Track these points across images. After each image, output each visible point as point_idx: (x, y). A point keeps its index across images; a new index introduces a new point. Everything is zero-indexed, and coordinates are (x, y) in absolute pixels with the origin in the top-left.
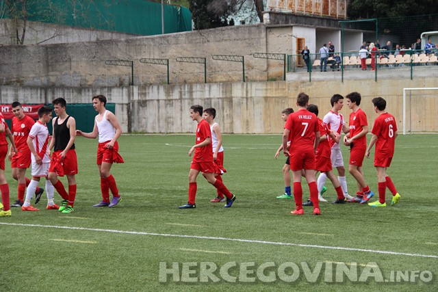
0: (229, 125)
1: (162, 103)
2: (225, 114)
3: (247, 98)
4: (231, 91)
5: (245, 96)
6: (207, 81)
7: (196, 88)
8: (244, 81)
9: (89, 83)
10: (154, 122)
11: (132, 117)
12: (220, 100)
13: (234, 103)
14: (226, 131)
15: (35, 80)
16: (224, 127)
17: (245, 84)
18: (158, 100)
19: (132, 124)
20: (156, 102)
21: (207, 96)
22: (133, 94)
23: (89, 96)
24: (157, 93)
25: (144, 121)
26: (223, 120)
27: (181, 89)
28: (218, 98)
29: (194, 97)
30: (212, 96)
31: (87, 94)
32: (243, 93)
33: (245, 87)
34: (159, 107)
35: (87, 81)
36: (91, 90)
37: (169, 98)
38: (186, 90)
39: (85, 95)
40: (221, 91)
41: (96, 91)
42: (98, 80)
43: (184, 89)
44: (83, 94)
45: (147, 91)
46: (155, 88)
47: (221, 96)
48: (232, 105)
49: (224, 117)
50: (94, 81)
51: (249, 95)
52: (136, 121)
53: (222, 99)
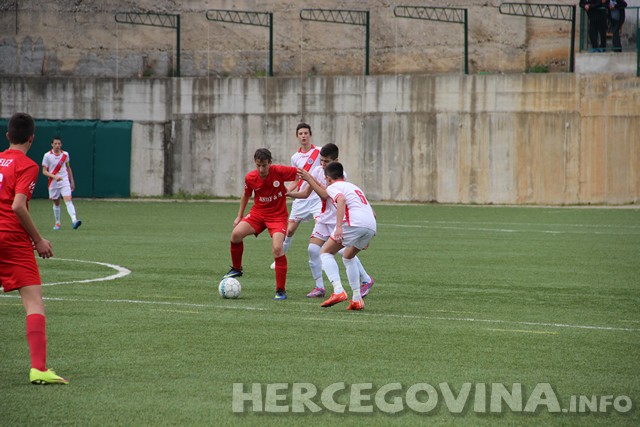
0: (425, 181)
1: (254, 123)
2: (416, 153)
3: (474, 116)
4: (433, 97)
5: (468, 108)
6: (371, 69)
7: (344, 87)
8: (467, 72)
9: (63, 69)
10: (231, 171)
11: (176, 156)
12: (404, 117)
13: (439, 126)
14: (416, 197)
16: (412, 185)
17: (470, 78)
18: (244, 116)
19: (176, 175)
20: (238, 121)
21: (370, 107)
22: (179, 99)
23: (64, 100)
24: (241, 98)
25: (205, 167)
26: (411, 169)
27: (304, 88)
28: (400, 114)
29: (338, 108)
30: (382, 109)
31: (60, 95)
32: (463, 102)
33: (469, 86)
34: (245, 134)
35: (60, 63)
37: (272, 111)
38: (318, 90)
39: (54, 97)
40: (407, 95)
42: (88, 61)
43: (313, 89)
44: (49, 96)
45: (216, 93)
46: (238, 84)
47: (407, 108)
48: (434, 132)
49: (412, 161)
50: (78, 63)
51: (479, 108)
52: (186, 167)
53: (410, 115)
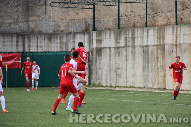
0: (162, 78)
1: (112, 50)
2: (159, 64)
3: (176, 45)
4: (164, 37)
5: (175, 43)
7: (138, 33)
9: (61, 29)
10: (107, 74)
11: (92, 67)
13: (166, 51)
14: (160, 86)
15: (12, 26)
16: (158, 81)
17: (175, 27)
18: (110, 48)
19: (92, 75)
20: (108, 49)
21: (145, 44)
22: (92, 41)
24: (109, 39)
25: (100, 72)
26: (158, 73)
27: (126, 35)
28: (154, 46)
29: (136, 44)
30: (149, 44)
31: (56, 41)
32: (173, 39)
33: (175, 31)
34: (110, 56)
35: (60, 27)
36: (58, 36)
37: (117, 46)
39: (54, 42)
40: (156, 37)
41: (63, 37)
42: (68, 25)
43: (129, 35)
45: (102, 38)
46: (108, 32)
47: (156, 43)
48: (165, 55)
49: (158, 69)
50: (65, 26)
51: (178, 43)
52: (94, 72)
53: (157, 46)
